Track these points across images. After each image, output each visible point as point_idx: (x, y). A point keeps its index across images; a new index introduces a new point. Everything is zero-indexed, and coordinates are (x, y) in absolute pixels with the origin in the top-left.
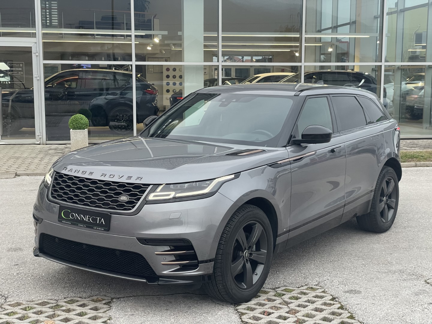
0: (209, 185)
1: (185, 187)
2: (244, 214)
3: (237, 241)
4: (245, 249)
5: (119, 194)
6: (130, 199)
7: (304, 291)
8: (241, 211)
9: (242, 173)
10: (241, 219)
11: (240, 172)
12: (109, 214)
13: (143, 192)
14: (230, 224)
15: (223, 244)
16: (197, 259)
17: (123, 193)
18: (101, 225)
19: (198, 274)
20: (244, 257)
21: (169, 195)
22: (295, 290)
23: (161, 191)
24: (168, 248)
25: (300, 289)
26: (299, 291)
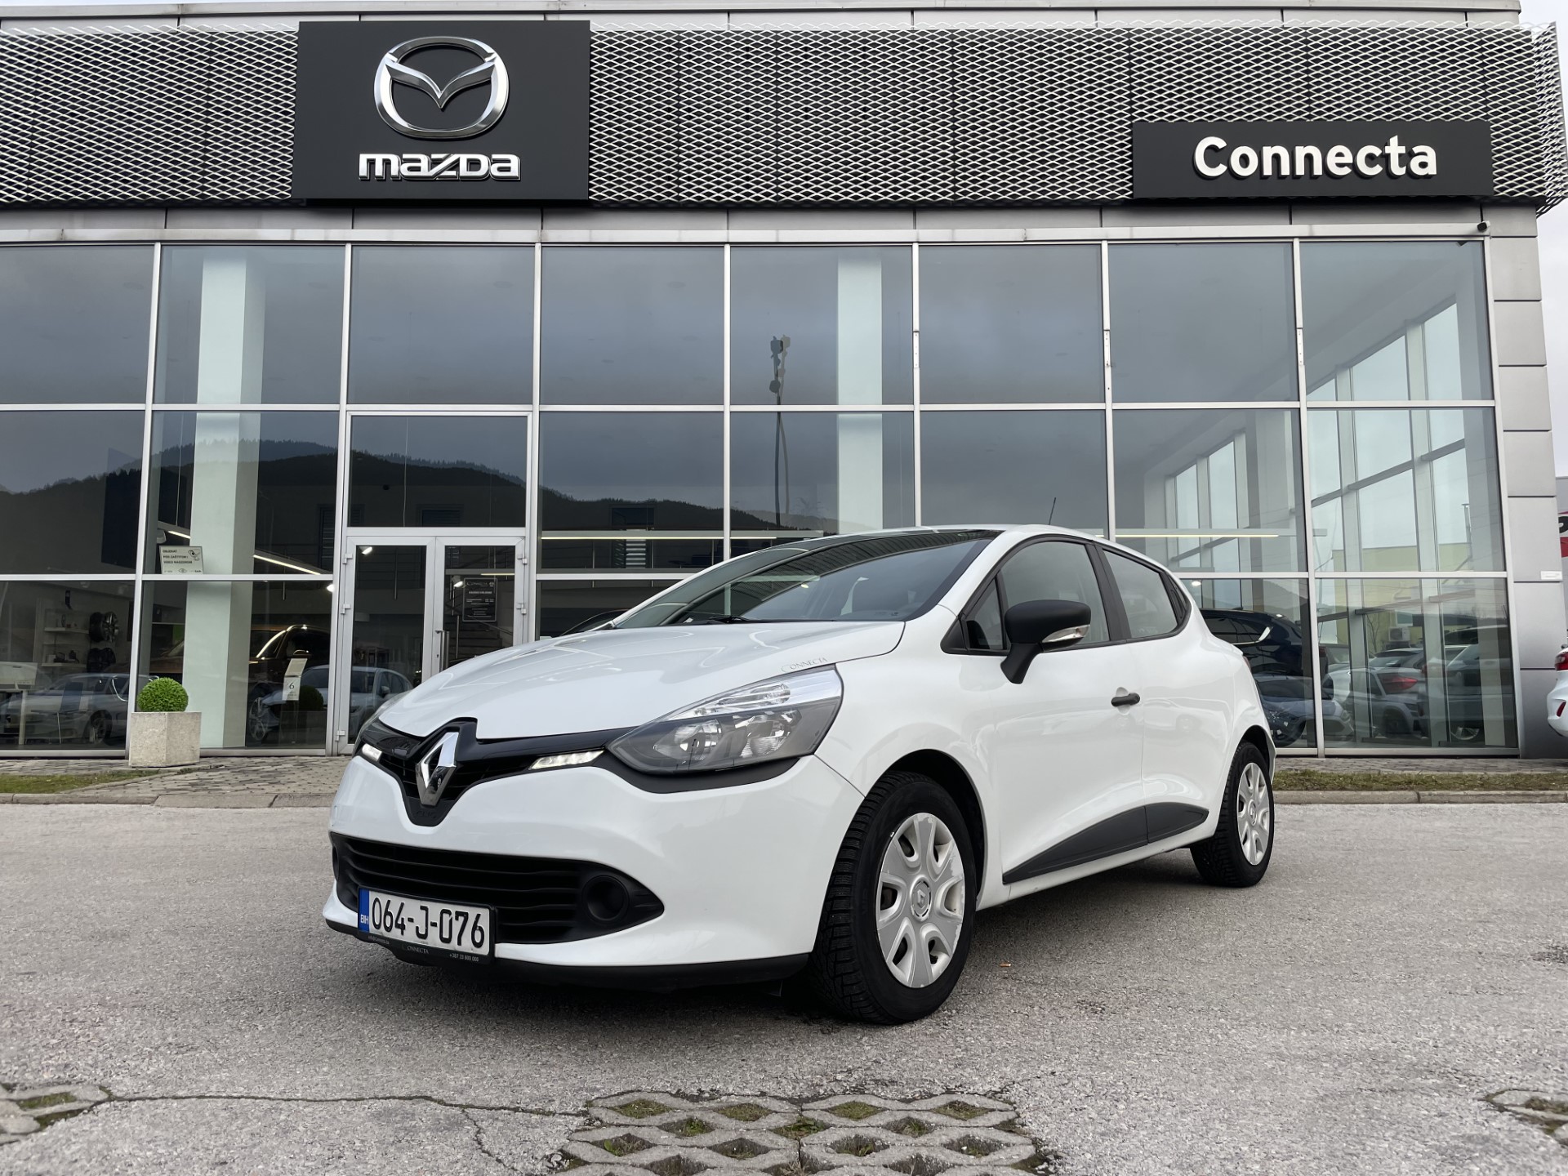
7: (924, 1117)
22: (884, 1110)
25: (909, 1107)
26: (900, 1116)
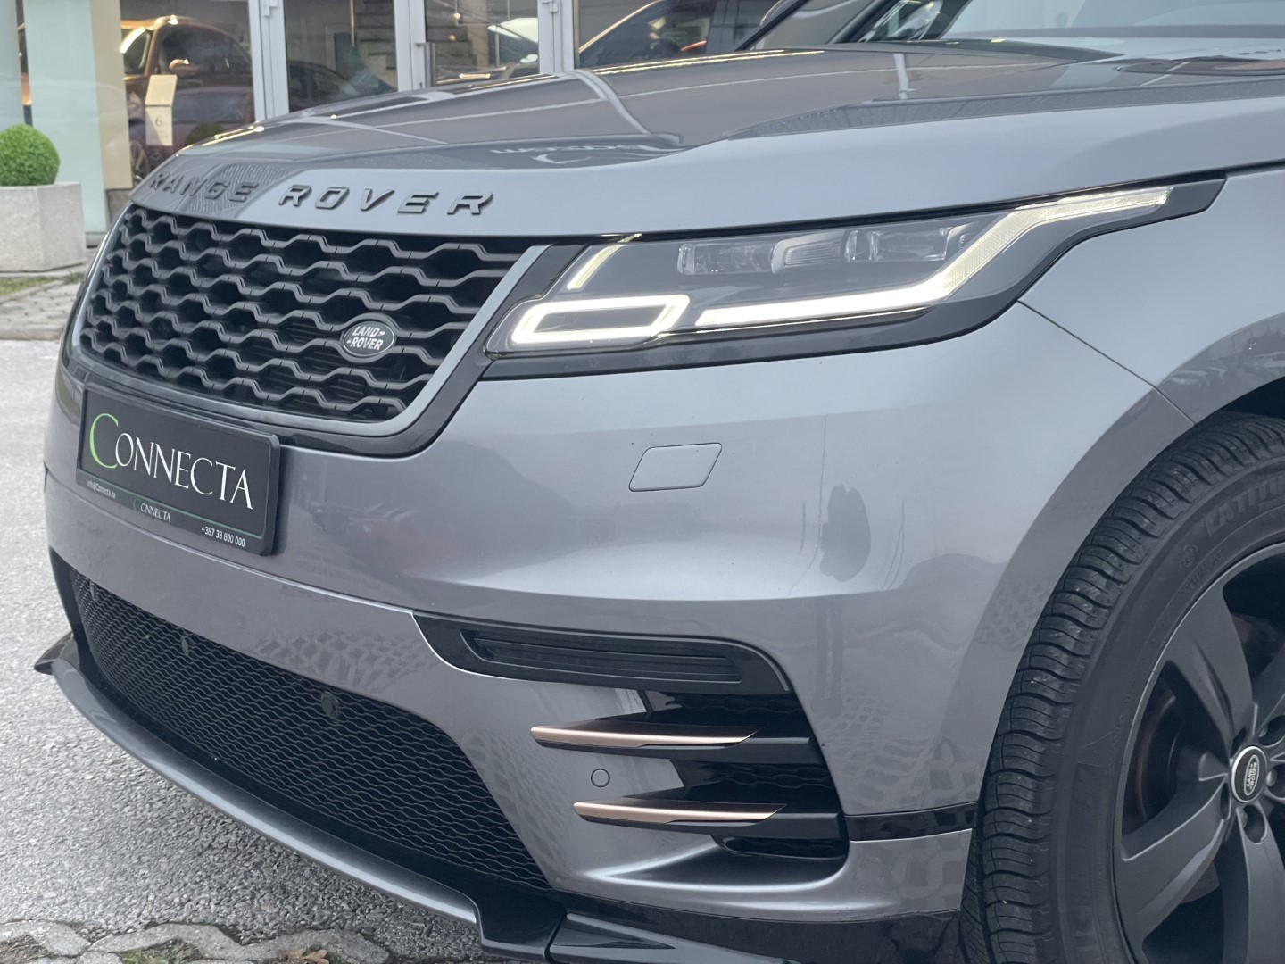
0: (955, 249)
1: (775, 265)
2: (1238, 487)
3: (1172, 677)
4: (1239, 741)
5: (346, 311)
6: (400, 341)
8: (1216, 459)
9: (1231, 179)
10: (1209, 518)
11: (1221, 174)
12: (274, 439)
13: (476, 293)
14: (1121, 550)
15: (1051, 696)
16: (831, 801)
17: (369, 304)
18: (231, 515)
19: (840, 913)
20: (1226, 792)
21: (647, 316)
23: (595, 287)
24: (631, 704)
